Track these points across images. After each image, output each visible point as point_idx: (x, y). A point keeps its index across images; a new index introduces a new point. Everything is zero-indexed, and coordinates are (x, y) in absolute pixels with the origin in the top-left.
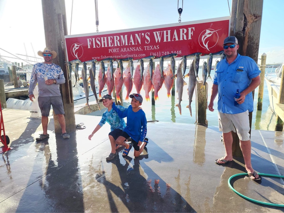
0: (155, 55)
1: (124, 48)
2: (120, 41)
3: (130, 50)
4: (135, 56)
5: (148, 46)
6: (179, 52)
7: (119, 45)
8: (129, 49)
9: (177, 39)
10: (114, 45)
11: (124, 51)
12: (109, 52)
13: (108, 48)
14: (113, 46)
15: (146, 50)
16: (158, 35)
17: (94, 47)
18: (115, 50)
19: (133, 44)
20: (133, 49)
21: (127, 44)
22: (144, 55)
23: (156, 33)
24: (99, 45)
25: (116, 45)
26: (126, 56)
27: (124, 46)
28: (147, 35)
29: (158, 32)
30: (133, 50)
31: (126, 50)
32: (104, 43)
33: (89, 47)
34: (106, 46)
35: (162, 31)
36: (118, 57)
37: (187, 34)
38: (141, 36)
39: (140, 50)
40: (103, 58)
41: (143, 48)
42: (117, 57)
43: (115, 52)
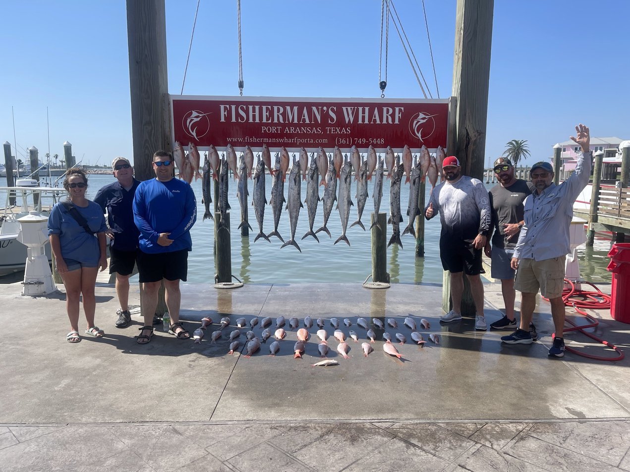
0: (344, 142)
1: (291, 128)
2: (284, 114)
3: (301, 132)
4: (310, 141)
5: (332, 128)
6: (380, 141)
7: (281, 121)
8: (300, 129)
9: (378, 122)
10: (273, 120)
11: (291, 132)
12: (263, 132)
13: (261, 124)
14: (270, 121)
15: (328, 133)
16: (350, 112)
17: (234, 120)
18: (274, 128)
19: (307, 121)
21: (296, 121)
22: (325, 141)
23: (347, 109)
24: (242, 118)
25: (276, 121)
26: (294, 141)
27: (292, 124)
28: (333, 110)
29: (349, 108)
30: (306, 132)
31: (295, 131)
32: (254, 116)
33: (223, 120)
34: (257, 120)
35: (356, 108)
36: (279, 140)
37: (393, 116)
38: (322, 110)
39: (319, 132)
41: (324, 130)
42: (276, 140)
43: (273, 132)
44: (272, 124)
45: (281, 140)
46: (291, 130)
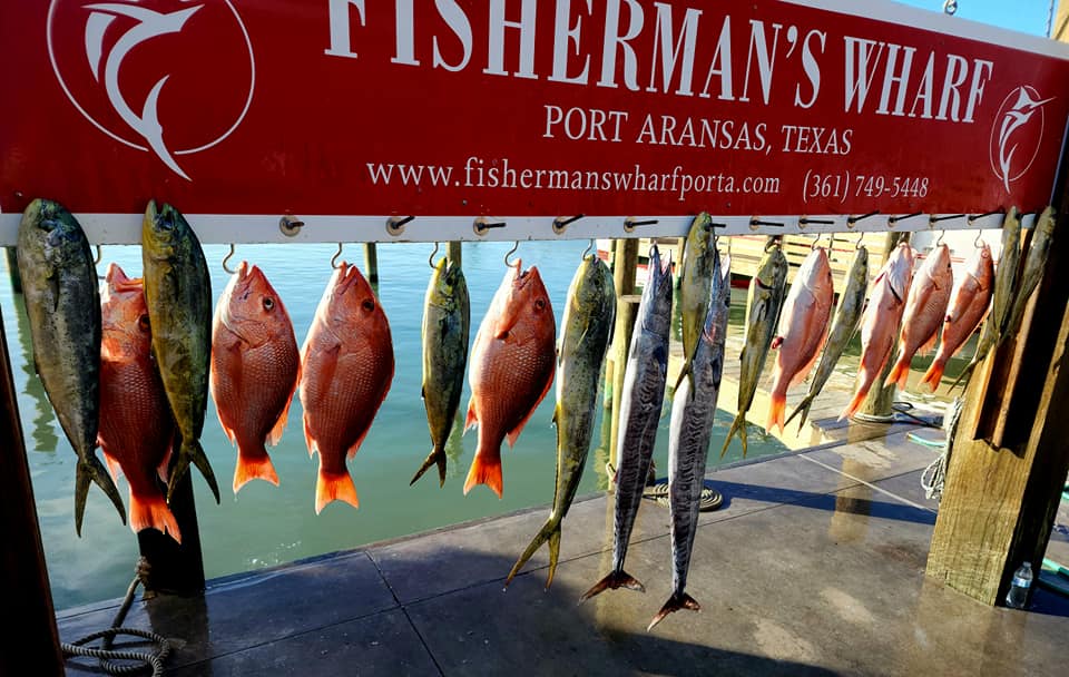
0: (827, 190)
1: (665, 118)
2: (645, 45)
3: (698, 139)
4: (725, 183)
5: (801, 128)
6: (919, 186)
7: (631, 83)
8: (698, 127)
9: (927, 114)
10: (596, 73)
11: (663, 142)
12: (548, 134)
13: (543, 90)
14: (583, 79)
15: (786, 149)
17: (405, 54)
18: (598, 118)
19: (727, 94)
20: (720, 137)
21: (685, 89)
22: (772, 184)
23: (856, 45)
24: (452, 48)
25: (608, 80)
26: (669, 181)
27: (669, 103)
28: (816, 45)
29: (863, 43)
30: (717, 144)
31: (677, 134)
32: (512, 37)
33: (340, 44)
34: (527, 70)
35: (882, 44)
36: (612, 179)
38: (783, 43)
39: (759, 144)
40: (486, 178)
41: (775, 137)
42: (601, 182)
43: (592, 138)
44: (592, 97)
45: (622, 181)
46: (664, 130)
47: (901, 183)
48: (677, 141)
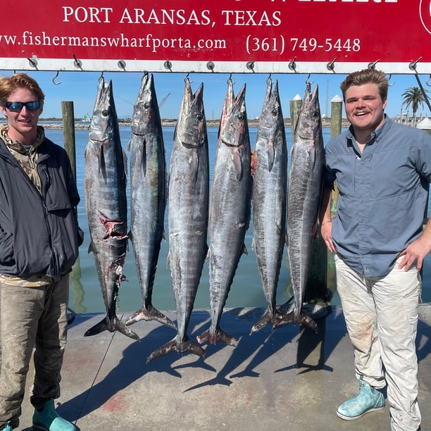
0: (265, 47)
1: (137, 10)
3: (160, 20)
4: (183, 43)
5: (237, 12)
6: (352, 44)
8: (160, 15)
11: (137, 22)
12: (66, 20)
15: (228, 23)
18: (95, 11)
20: (176, 18)
22: (221, 44)
26: (144, 43)
30: (175, 21)
31: (146, 18)
36: (107, 41)
39: (206, 21)
40: (34, 41)
42: (100, 42)
43: (92, 21)
45: (113, 42)
46: (137, 16)
47: (333, 43)
48: (146, 21)
